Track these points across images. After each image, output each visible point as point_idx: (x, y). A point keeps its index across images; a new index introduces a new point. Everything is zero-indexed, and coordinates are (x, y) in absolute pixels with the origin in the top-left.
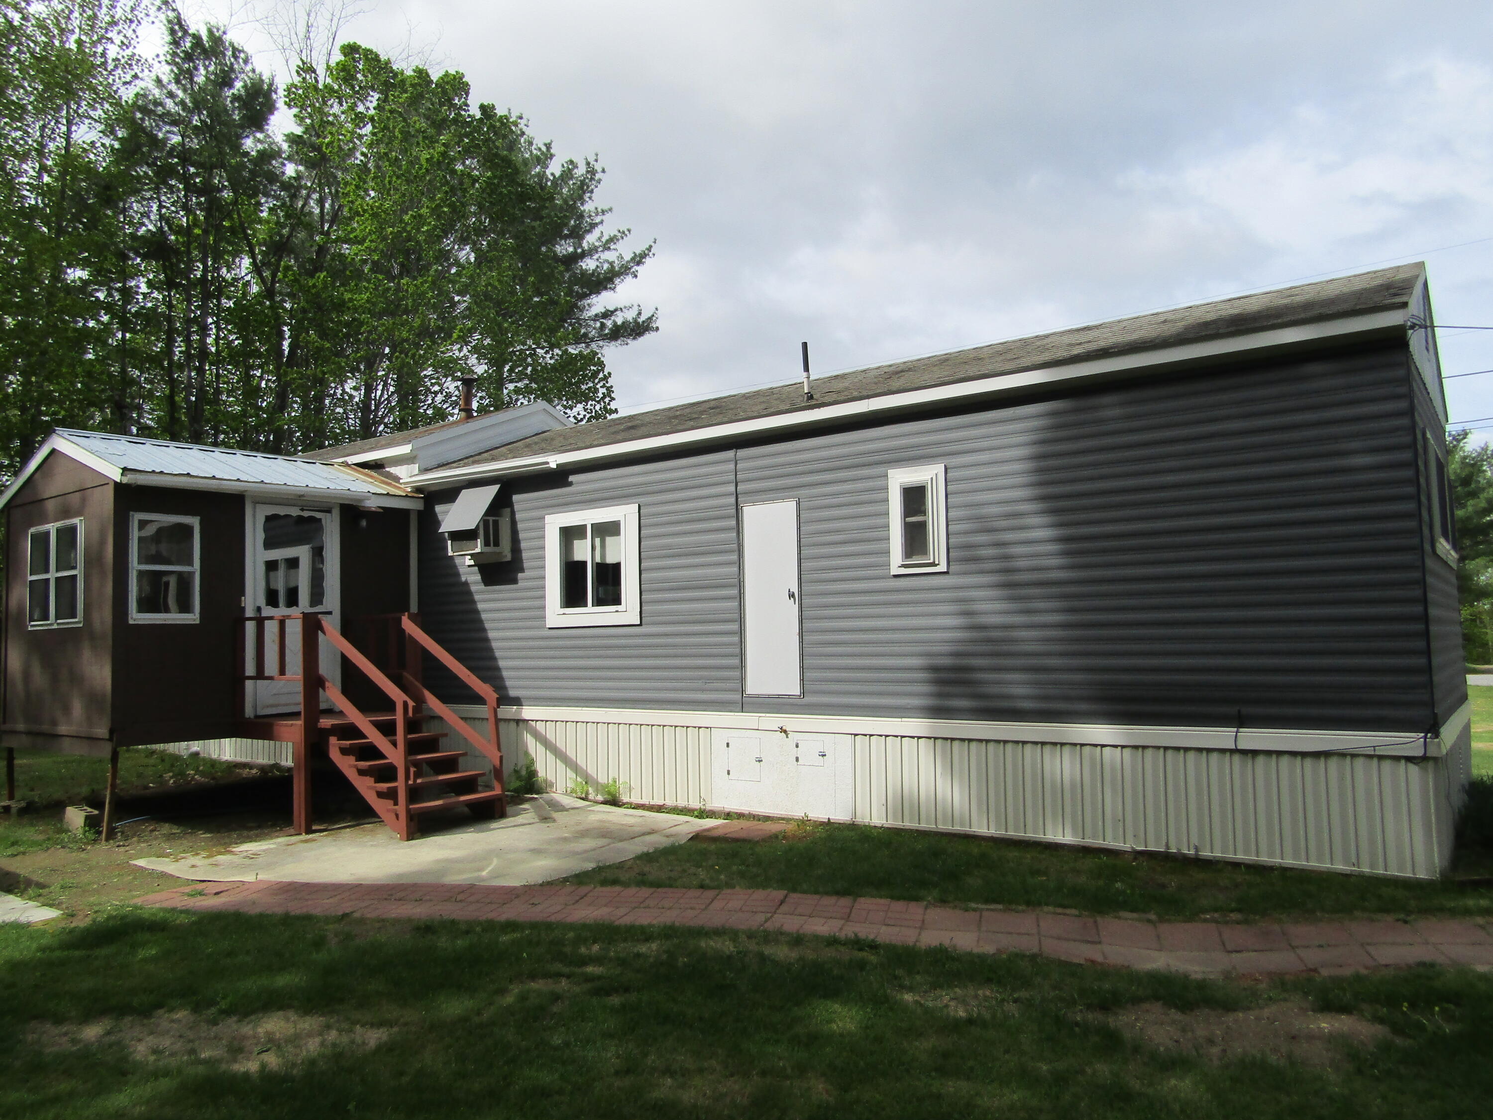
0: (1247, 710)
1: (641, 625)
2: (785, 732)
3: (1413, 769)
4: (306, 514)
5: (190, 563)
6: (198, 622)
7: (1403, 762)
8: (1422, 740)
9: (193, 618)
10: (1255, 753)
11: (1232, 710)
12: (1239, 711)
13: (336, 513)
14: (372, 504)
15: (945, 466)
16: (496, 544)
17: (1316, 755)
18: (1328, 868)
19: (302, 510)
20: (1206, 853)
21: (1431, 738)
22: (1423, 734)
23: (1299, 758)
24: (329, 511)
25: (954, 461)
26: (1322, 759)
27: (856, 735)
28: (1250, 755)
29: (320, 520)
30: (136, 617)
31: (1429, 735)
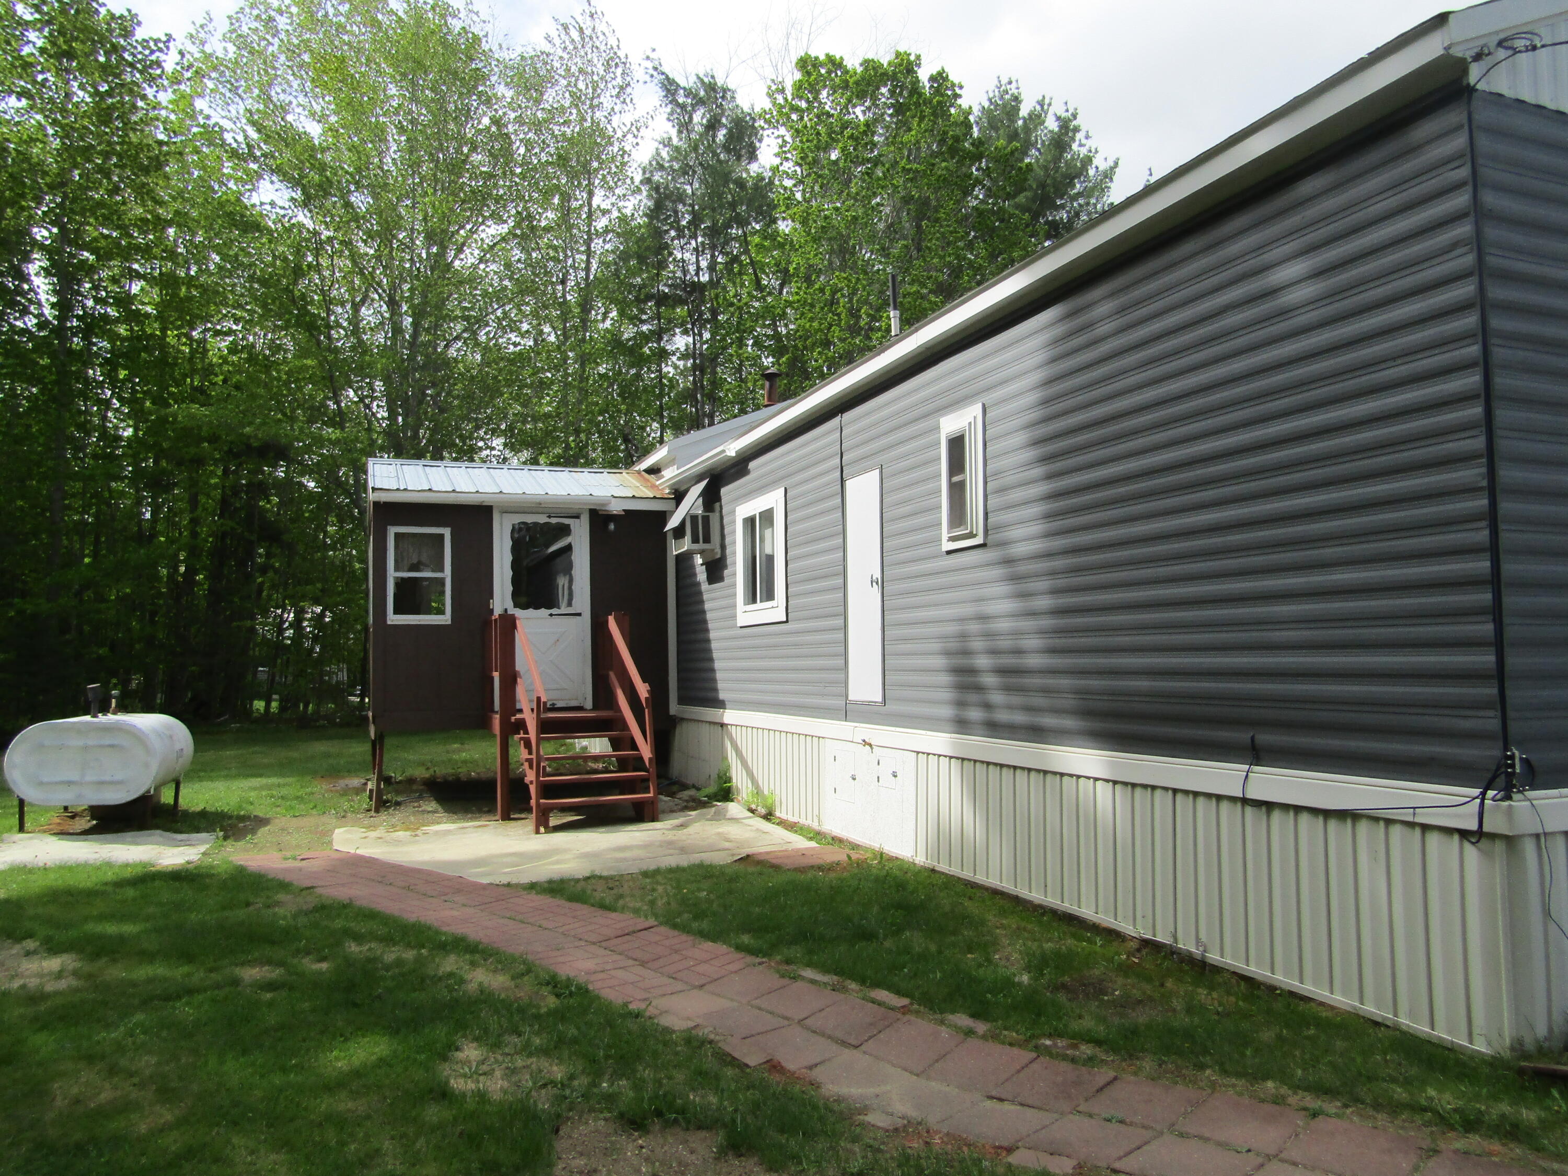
0: (1265, 738)
1: (787, 621)
2: (870, 745)
3: (1471, 851)
4: (554, 521)
5: (442, 570)
6: (449, 622)
7: (1456, 837)
8: (1478, 801)
9: (445, 619)
10: (1269, 806)
11: (1243, 736)
12: (1253, 738)
13: (585, 519)
14: (616, 508)
15: (984, 405)
16: (707, 540)
17: (1342, 815)
18: (1354, 1007)
19: (549, 517)
20: (1213, 957)
21: (1493, 799)
22: (1476, 792)
23: (1321, 819)
24: (577, 517)
25: (989, 398)
26: (1349, 822)
27: (918, 753)
28: (1264, 809)
29: (568, 526)
30: (394, 619)
31: (1491, 793)
